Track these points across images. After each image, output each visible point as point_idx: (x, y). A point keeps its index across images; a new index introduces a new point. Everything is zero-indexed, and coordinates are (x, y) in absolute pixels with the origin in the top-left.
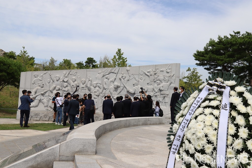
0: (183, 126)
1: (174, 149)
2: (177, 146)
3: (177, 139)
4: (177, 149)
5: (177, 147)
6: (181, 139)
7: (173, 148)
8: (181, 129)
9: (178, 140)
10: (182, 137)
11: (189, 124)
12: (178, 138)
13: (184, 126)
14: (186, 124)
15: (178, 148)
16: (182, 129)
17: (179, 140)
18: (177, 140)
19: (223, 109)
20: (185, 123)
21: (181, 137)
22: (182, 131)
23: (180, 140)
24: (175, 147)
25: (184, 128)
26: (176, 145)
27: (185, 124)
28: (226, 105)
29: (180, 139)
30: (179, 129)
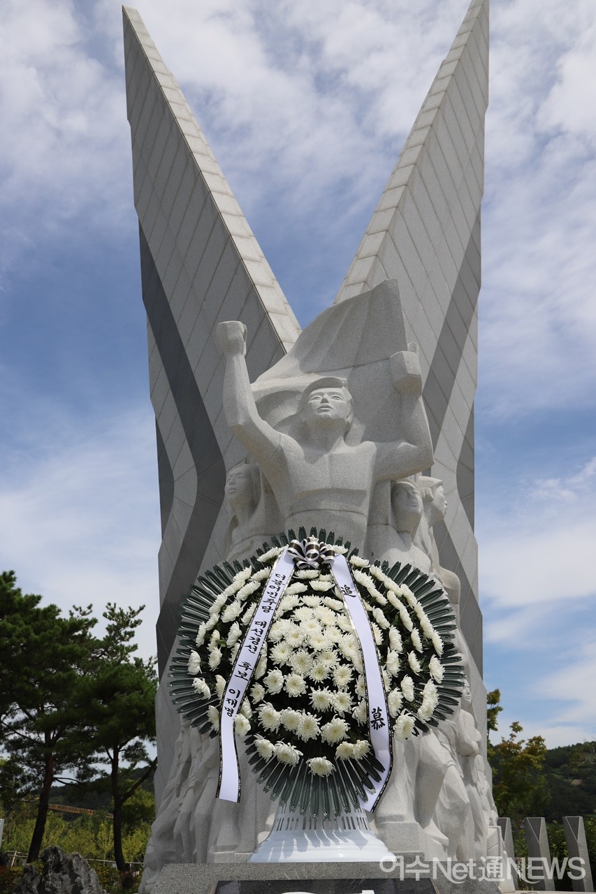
0: (254, 639)
1: (231, 702)
2: (237, 692)
3: (240, 673)
4: (236, 702)
5: (237, 697)
6: (249, 672)
7: (229, 700)
8: (250, 646)
9: (242, 677)
10: (252, 667)
11: (269, 631)
12: (243, 670)
13: (256, 637)
14: (261, 634)
15: (239, 700)
16: (253, 646)
17: (246, 674)
18: (240, 676)
19: (346, 594)
20: (259, 630)
21: (250, 667)
22: (253, 650)
23: (248, 677)
24: (233, 697)
25: (257, 644)
26: (234, 692)
27: (259, 634)
28: (349, 588)
29: (246, 672)
30: (244, 648)
